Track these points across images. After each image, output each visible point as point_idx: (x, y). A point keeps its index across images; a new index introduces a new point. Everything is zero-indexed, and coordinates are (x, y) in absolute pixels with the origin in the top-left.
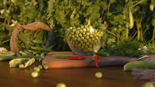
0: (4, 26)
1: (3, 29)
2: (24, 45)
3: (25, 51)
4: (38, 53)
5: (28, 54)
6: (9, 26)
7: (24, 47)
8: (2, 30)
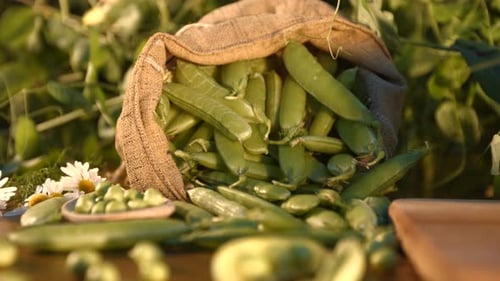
0: (38, 24)
1: (32, 39)
2: (213, 149)
3: (222, 188)
4: (325, 206)
5: (248, 207)
6: (72, 22)
7: (210, 160)
8: (24, 48)
